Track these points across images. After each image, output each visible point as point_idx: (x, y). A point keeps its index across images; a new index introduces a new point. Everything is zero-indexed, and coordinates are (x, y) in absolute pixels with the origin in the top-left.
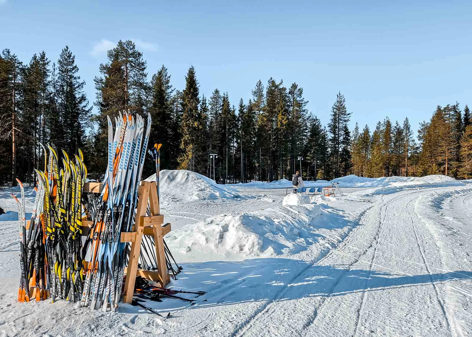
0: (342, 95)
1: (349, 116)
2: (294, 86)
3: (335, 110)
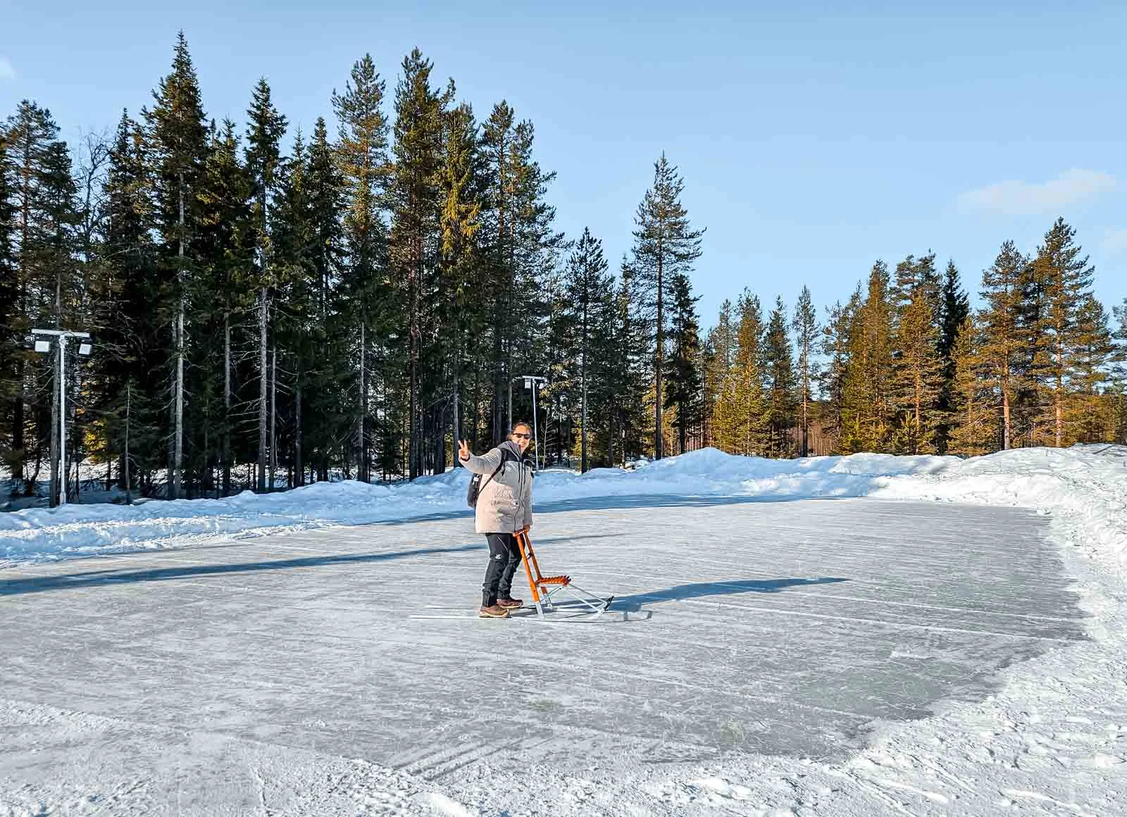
0: (670, 166)
1: (695, 240)
2: (503, 115)
3: (649, 218)
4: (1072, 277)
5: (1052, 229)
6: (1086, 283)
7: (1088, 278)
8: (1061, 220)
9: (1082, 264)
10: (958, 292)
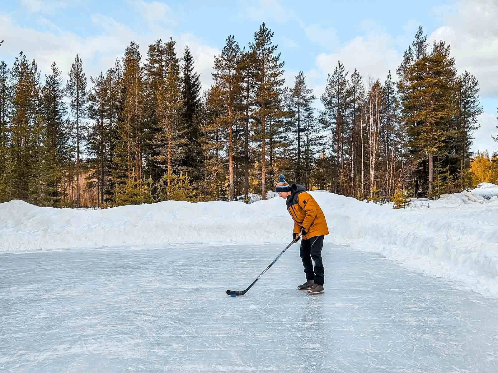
4: (272, 68)
5: (259, 31)
6: (279, 73)
7: (281, 70)
8: (264, 25)
9: (277, 59)
10: (193, 73)
